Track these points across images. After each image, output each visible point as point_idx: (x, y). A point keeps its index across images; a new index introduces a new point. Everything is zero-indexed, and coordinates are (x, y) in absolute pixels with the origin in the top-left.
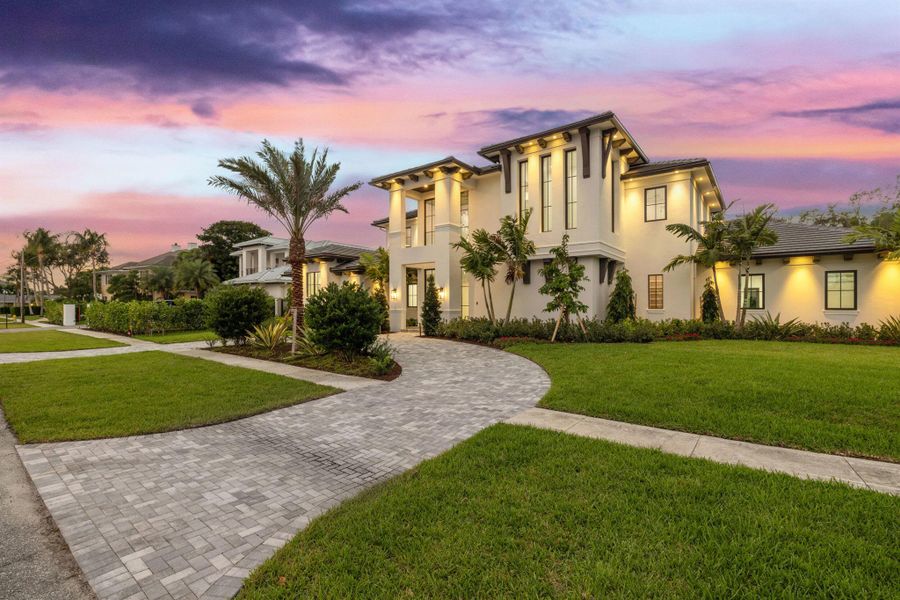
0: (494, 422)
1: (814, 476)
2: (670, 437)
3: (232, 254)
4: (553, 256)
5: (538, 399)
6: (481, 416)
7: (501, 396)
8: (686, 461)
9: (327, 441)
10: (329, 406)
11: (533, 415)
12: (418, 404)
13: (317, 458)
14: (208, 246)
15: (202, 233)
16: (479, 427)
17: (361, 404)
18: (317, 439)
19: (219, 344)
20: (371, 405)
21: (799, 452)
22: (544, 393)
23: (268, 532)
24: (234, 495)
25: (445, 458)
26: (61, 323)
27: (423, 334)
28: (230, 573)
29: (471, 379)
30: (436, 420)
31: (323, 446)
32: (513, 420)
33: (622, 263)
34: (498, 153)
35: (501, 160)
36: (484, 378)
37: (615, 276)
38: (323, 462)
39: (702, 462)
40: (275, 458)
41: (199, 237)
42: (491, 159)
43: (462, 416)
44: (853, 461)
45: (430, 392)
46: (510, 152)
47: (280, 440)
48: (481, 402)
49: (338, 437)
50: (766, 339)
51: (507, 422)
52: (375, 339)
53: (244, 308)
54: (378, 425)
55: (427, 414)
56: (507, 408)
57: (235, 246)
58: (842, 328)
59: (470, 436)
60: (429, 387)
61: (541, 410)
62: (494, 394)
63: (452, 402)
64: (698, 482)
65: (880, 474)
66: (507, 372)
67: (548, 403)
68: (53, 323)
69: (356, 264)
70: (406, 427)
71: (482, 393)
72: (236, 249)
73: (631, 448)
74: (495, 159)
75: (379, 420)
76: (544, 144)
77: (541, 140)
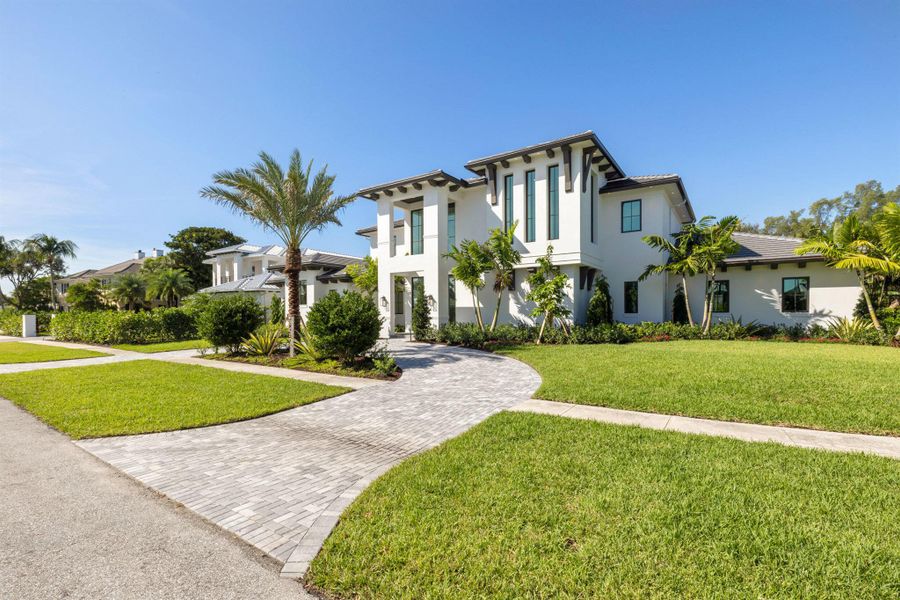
0: (499, 411)
1: (756, 440)
2: (646, 418)
3: (205, 262)
4: (539, 265)
5: (532, 393)
6: (486, 406)
7: (498, 390)
8: (659, 433)
9: (355, 429)
10: (346, 403)
11: (531, 404)
12: (427, 398)
13: (352, 442)
14: (178, 253)
15: (171, 240)
16: (486, 415)
17: (374, 400)
18: (347, 428)
19: (210, 352)
20: (385, 401)
21: (749, 425)
22: (537, 387)
23: (340, 489)
24: (297, 468)
25: (465, 437)
26: (20, 335)
27: (413, 339)
28: (324, 514)
29: (469, 377)
30: (447, 410)
31: (354, 433)
32: (515, 409)
33: (600, 271)
34: (485, 167)
35: (487, 173)
36: (481, 377)
37: (594, 283)
38: (360, 445)
39: (673, 433)
40: (315, 442)
41: (167, 244)
42: (478, 172)
43: (470, 407)
44: (788, 430)
45: (435, 389)
46: (496, 166)
47: (314, 430)
48: (482, 396)
49: (365, 426)
50: (730, 339)
51: (510, 410)
52: (374, 343)
53: (239, 316)
54: (397, 416)
55: (438, 406)
56: (506, 400)
57: (208, 254)
58: (796, 328)
59: (479, 422)
60: (432, 386)
61: (536, 401)
62: (493, 390)
63: (456, 396)
64: (669, 446)
65: (806, 438)
66: (502, 371)
67: (542, 395)
68: (10, 334)
69: (343, 272)
70: (422, 416)
71: (481, 389)
72: (209, 257)
73: (616, 425)
74: (481, 173)
75: (396, 412)
76: (528, 160)
77: (526, 156)
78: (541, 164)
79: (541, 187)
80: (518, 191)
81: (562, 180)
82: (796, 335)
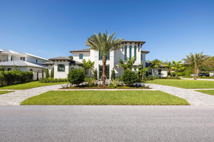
76: (131, 44)
77: (131, 43)
78: (133, 45)
79: (133, 49)
80: (128, 49)
81: (137, 49)
82: (160, 78)
